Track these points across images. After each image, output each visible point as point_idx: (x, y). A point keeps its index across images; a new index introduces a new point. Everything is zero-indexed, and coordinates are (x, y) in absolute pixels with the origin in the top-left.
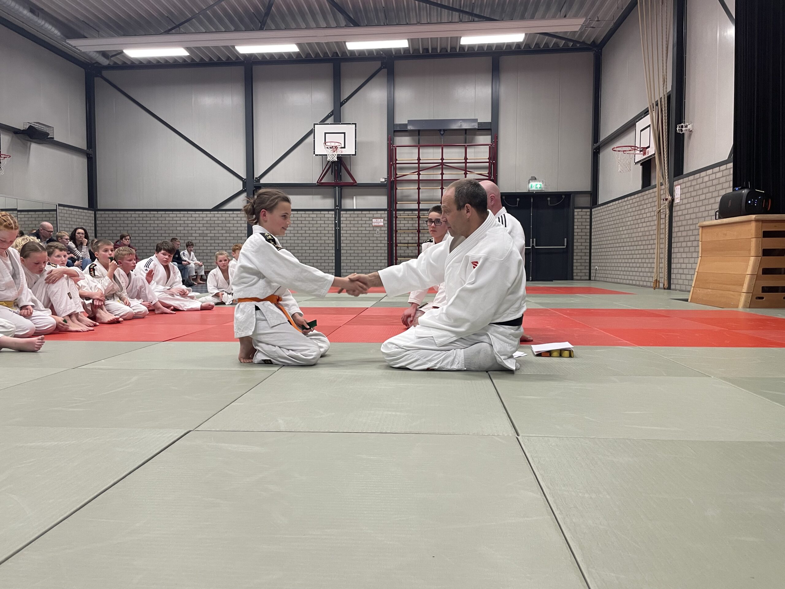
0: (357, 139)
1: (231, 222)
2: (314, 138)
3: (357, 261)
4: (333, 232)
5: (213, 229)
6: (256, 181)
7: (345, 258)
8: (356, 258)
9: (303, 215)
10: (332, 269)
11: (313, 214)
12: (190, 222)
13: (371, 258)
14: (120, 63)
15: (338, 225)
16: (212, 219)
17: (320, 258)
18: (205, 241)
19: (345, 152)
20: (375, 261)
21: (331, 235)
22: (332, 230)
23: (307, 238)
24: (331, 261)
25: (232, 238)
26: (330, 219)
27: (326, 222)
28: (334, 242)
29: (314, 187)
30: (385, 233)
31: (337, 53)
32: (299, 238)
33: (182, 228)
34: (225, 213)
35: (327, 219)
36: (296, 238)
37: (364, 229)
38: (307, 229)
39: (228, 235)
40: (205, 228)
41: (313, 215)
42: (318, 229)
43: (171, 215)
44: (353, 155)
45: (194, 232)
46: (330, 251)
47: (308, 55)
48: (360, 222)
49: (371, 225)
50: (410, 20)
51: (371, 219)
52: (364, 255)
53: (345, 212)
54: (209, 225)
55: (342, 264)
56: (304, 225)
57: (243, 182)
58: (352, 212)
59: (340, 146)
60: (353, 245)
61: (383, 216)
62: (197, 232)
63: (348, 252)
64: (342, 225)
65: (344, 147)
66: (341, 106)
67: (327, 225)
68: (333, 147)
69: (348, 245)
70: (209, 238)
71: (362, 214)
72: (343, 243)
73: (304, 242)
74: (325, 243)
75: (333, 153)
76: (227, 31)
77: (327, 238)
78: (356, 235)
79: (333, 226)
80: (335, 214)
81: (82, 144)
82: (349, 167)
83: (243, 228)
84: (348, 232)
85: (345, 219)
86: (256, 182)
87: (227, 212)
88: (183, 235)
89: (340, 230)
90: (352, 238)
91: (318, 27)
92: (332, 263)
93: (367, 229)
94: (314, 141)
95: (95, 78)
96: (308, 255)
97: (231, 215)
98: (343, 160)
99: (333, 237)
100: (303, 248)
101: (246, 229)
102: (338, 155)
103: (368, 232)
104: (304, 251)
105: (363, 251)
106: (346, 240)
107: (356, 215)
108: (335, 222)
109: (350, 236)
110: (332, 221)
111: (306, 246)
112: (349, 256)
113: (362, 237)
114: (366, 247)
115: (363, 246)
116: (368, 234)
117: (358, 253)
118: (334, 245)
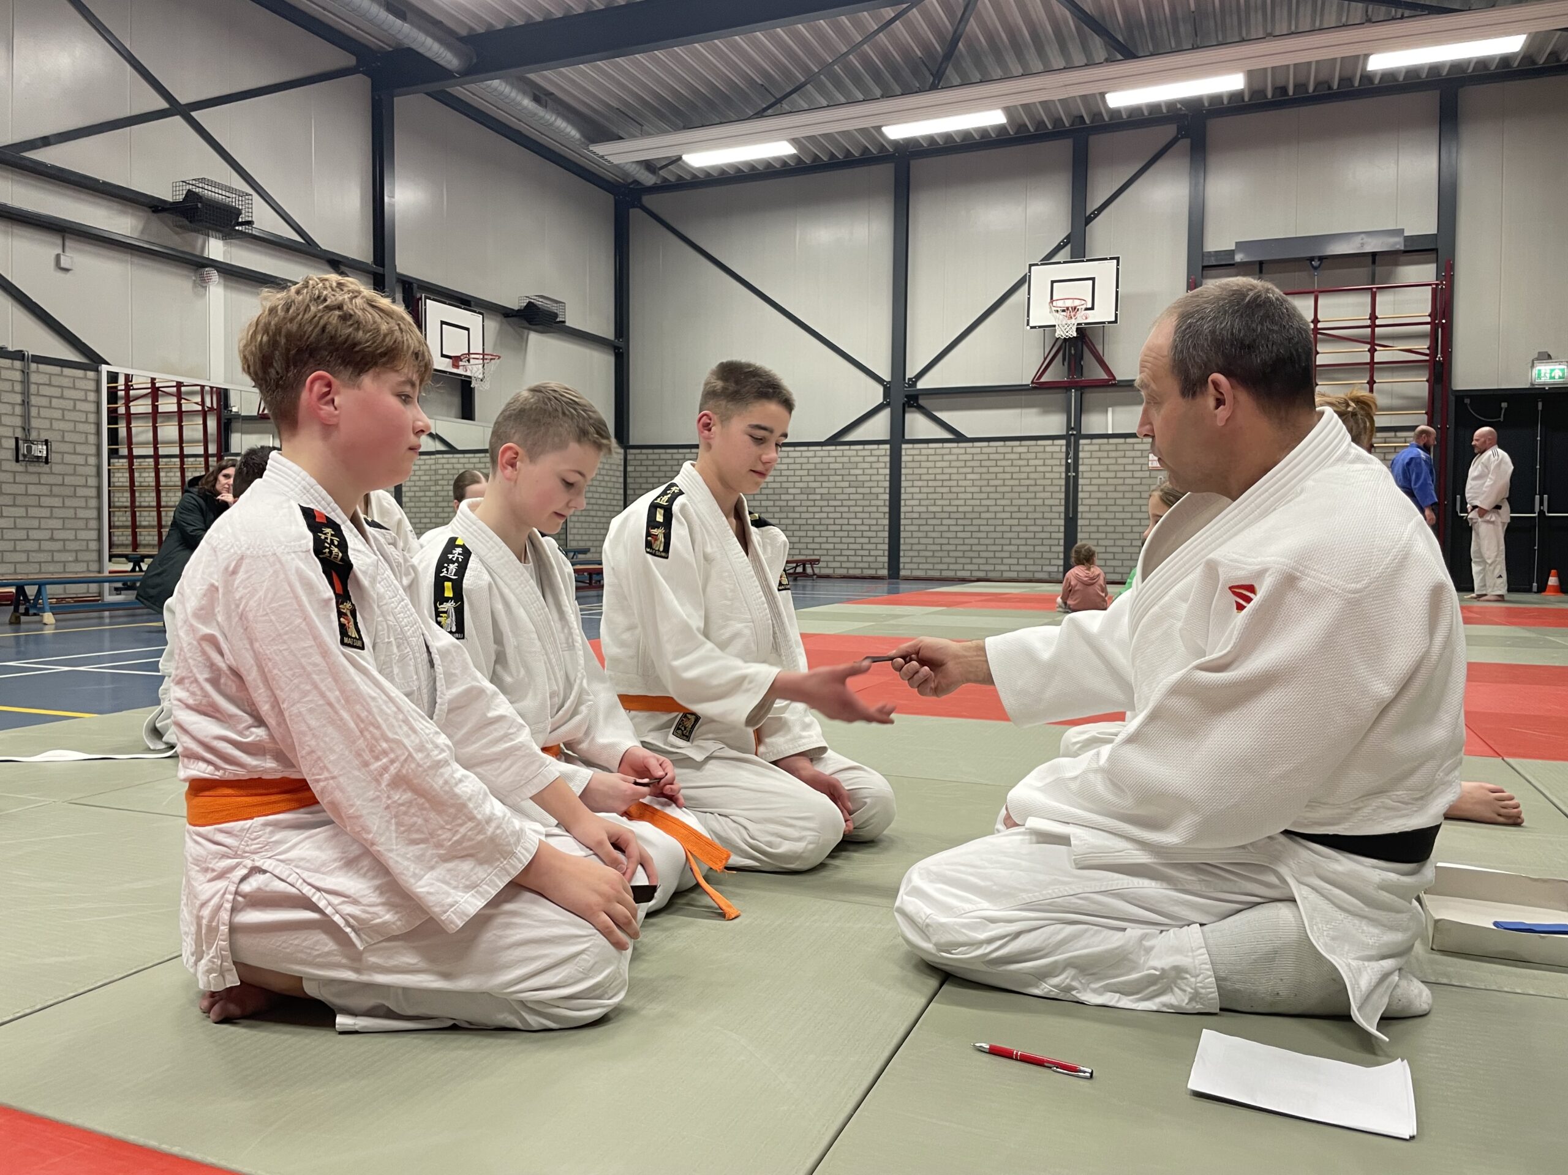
0: (1119, 290)
1: (860, 465)
2: (1029, 294)
4: (1063, 482)
6: (908, 384)
8: (1110, 536)
9: (1001, 450)
10: (1058, 558)
11: (1021, 446)
14: (672, 179)
15: (1072, 468)
16: (824, 460)
17: (1032, 535)
18: (812, 503)
19: (1093, 317)
21: (1057, 489)
22: (1060, 478)
23: (1007, 496)
24: (1056, 542)
25: (861, 496)
26: (1055, 455)
27: (1048, 462)
28: (1063, 502)
29: (1023, 393)
31: (1082, 117)
32: (991, 496)
34: (850, 449)
35: (1050, 455)
36: (984, 496)
37: (1130, 474)
38: (1008, 476)
39: (853, 490)
40: (812, 478)
41: (1020, 448)
42: (1032, 476)
44: (1109, 322)
45: (791, 485)
46: (1055, 522)
47: (1022, 127)
48: (1120, 461)
49: (1145, 468)
50: (1248, 32)
51: (1145, 454)
52: (1128, 529)
53: (1088, 441)
54: (819, 472)
56: (1001, 469)
57: (885, 387)
58: (1105, 441)
59: (1084, 307)
60: (1104, 509)
62: (797, 485)
63: (1094, 522)
64: (1081, 468)
65: (1092, 308)
66: (1086, 225)
67: (1049, 469)
68: (1068, 308)
69: (1093, 509)
70: (819, 497)
71: (1125, 443)
72: (1082, 505)
73: (999, 502)
74: (1044, 504)
75: (1069, 322)
76: (869, 99)
77: (1048, 495)
78: (1112, 488)
79: (1063, 469)
80: (1068, 445)
81: (607, 330)
82: (1099, 348)
83: (881, 478)
84: (1094, 481)
85: (1088, 455)
86: (910, 386)
87: (853, 447)
88: (771, 491)
89: (1076, 478)
90: (1103, 495)
91: (1049, 70)
92: (1059, 545)
93: (1137, 474)
94: (1029, 299)
95: (631, 210)
96: (1007, 529)
97: (860, 453)
98: (1088, 332)
99: (1061, 492)
100: (999, 515)
101: (888, 478)
102: (1078, 324)
103: (1138, 481)
104: (1000, 522)
105: (1126, 522)
106: (1090, 498)
107: (1113, 447)
108: (1067, 462)
109: (1099, 491)
110: (1061, 459)
111: (1004, 512)
112: (1096, 531)
113: (1124, 492)
114: (1132, 512)
115: (1125, 510)
116: (1138, 486)
117: (1115, 526)
118: (1062, 509)
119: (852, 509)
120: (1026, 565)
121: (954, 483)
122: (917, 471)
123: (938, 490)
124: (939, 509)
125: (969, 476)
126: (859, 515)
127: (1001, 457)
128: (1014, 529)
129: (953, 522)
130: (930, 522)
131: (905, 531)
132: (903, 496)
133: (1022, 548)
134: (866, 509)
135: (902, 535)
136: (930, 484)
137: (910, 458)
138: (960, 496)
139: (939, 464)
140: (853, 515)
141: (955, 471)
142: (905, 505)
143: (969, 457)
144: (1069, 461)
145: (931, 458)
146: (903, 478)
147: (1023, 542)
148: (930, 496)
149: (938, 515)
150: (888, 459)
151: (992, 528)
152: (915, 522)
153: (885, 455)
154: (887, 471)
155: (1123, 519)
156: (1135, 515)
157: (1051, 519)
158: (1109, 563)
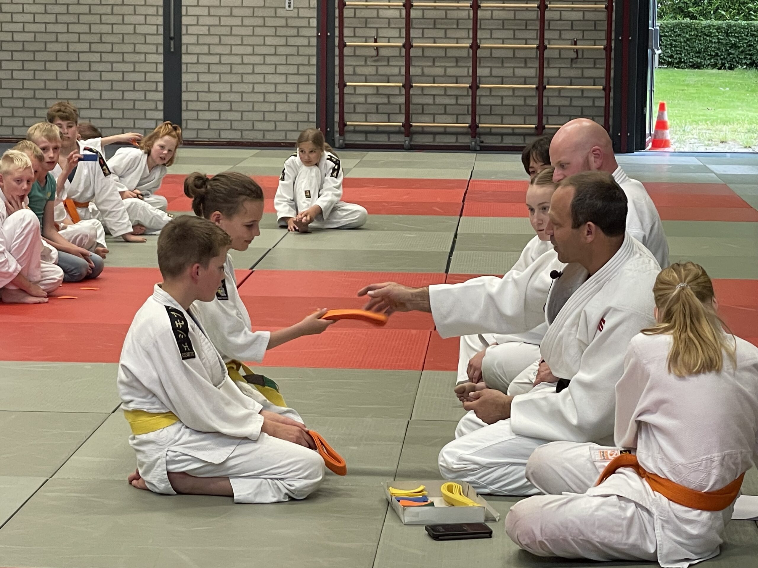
3: (227, 88)
7: (193, 77)
8: (225, 78)
10: (156, 109)
13: (269, 78)
17: (119, 76)
20: (280, 88)
21: (152, 11)
23: (83, 19)
24: (153, 86)
28: (161, 30)
30: (309, 7)
32: (61, 18)
36: (52, 18)
46: (150, 58)
52: (249, 69)
55: (185, 96)
60: (216, 40)
63: (204, 59)
69: (202, 40)
72: (187, 34)
73: (73, 28)
77: (141, 19)
78: (226, 11)
84: (203, 1)
90: (215, 21)
92: (156, 91)
96: (86, 67)
99: (157, 15)
100: (72, 48)
103: (261, 3)
104: (74, 57)
105: (246, 60)
106: (197, 24)
109: (209, 15)
111: (79, 42)
112: (207, 71)
113: (242, 17)
114: (253, 46)
115: (245, 43)
116: (260, 10)
117: (231, 64)
118: (160, 39)
120: (112, 119)
128: (94, 67)
129: (7, 56)
133: (106, 95)
138: (16, 18)
147: (107, 86)
151: (63, 66)
155: (242, 55)
156: (258, 50)
157: (145, 53)
158: (224, 116)
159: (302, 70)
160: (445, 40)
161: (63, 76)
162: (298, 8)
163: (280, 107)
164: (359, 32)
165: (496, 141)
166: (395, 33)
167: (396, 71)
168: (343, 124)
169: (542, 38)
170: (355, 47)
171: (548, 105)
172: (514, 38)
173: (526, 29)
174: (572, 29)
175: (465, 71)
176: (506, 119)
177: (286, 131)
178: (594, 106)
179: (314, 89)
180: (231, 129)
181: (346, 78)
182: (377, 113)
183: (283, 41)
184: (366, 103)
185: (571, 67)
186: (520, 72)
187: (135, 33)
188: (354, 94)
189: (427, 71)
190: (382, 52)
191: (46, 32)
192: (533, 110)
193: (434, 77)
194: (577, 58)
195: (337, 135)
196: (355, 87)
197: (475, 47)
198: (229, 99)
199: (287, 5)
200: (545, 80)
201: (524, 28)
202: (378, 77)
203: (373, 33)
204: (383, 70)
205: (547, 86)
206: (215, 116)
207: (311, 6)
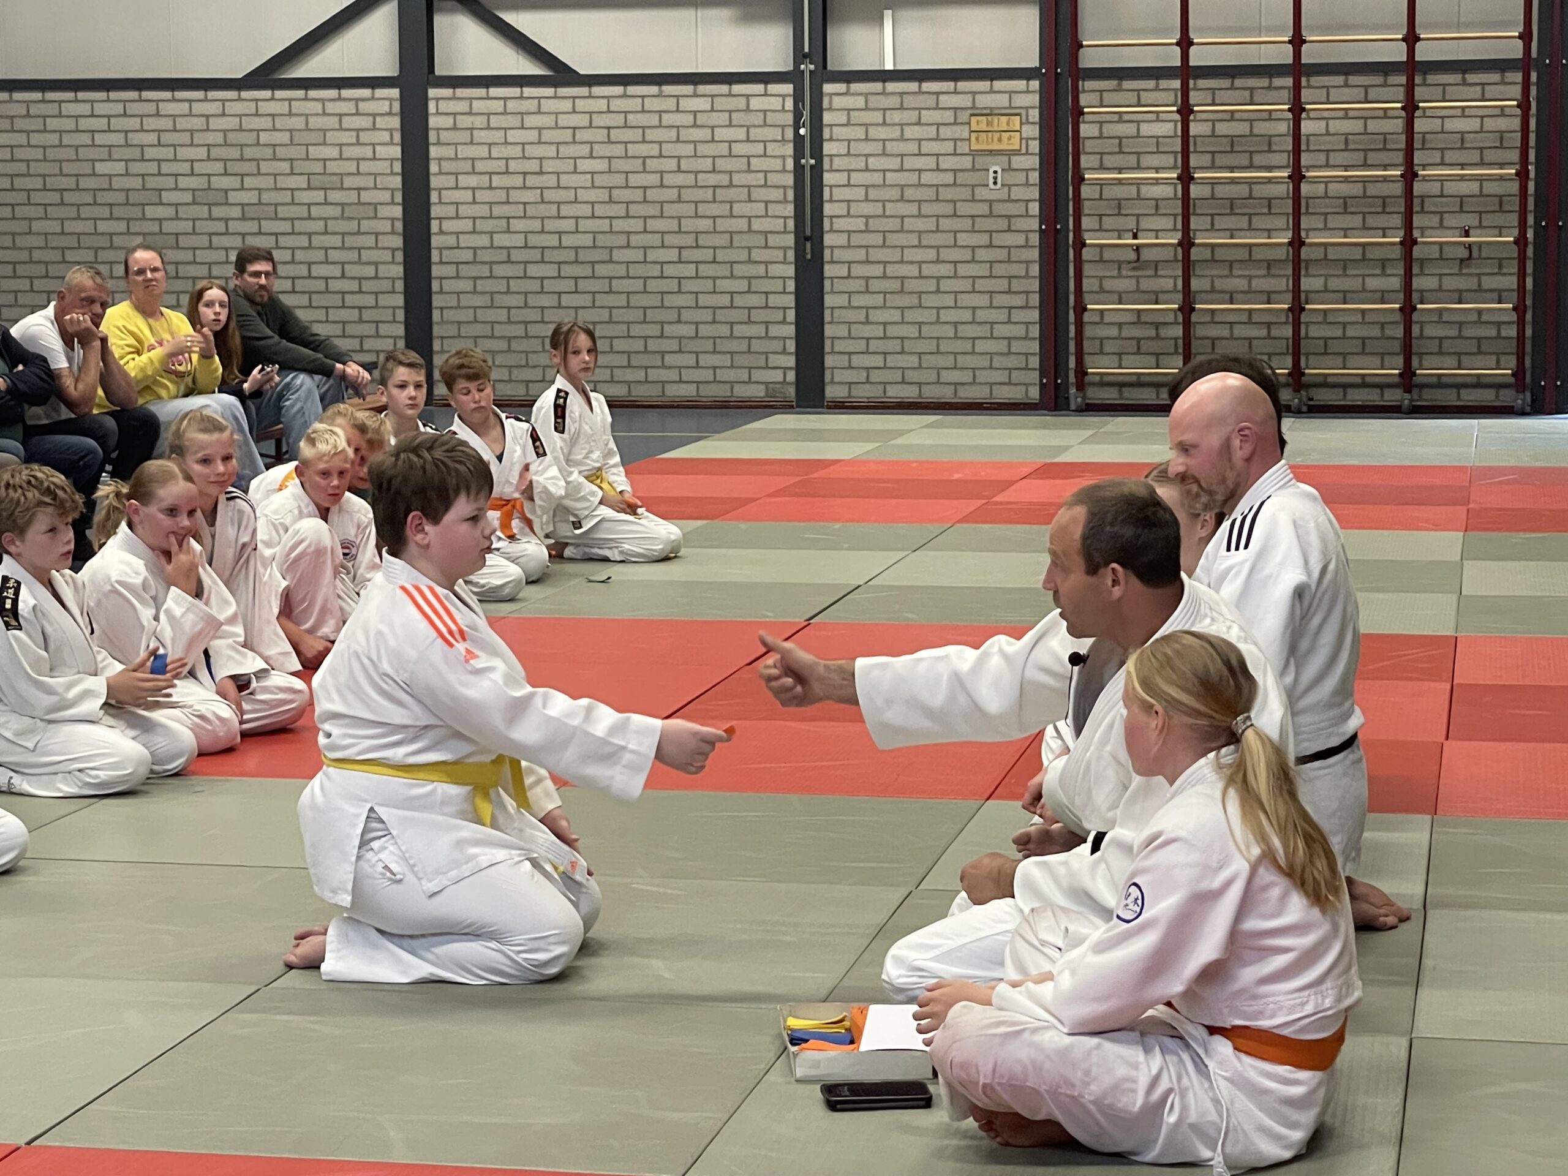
1: (331, 137)
3: (896, 316)
4: (789, 180)
5: (250, 167)
7: (842, 300)
8: (892, 300)
9: (652, 104)
10: (784, 352)
11: (695, 95)
12: (152, 138)
13: (964, 300)
15: (809, 148)
16: (246, 123)
17: (725, 300)
18: (220, 227)
20: (981, 315)
21: (777, 195)
22: (784, 170)
23: (669, 209)
24: (779, 315)
25: (336, 211)
26: (771, 118)
27: (755, 133)
28: (791, 224)
30: (1027, 184)
32: (634, 210)
33: (120, 168)
34: (306, 99)
35: (758, 119)
36: (620, 210)
37: (931, 163)
38: (672, 164)
39: (319, 196)
40: (218, 167)
41: (695, 101)
42: (721, 164)
43: (68, 109)
45: (170, 182)
46: (774, 269)
49: (962, 148)
51: (964, 116)
52: (931, 285)
53: (841, 87)
54: (235, 153)
55: (829, 330)
56: (654, 150)
58: (877, 86)
60: (878, 239)
61: (1020, 101)
62: (183, 182)
63: (859, 270)
64: (828, 148)
67: (759, 149)
69: (856, 239)
70: (236, 212)
71: (920, 92)
72: (831, 231)
73: (653, 224)
77: (760, 208)
78: (894, 193)
79: (789, 149)
80: (798, 97)
83: (384, 167)
84: (856, 178)
85: (841, 117)
87: (313, 93)
88: (120, 198)
89: (817, 171)
90: (876, 209)
92: (784, 322)
93: (947, 163)
96: (673, 285)
97: (331, 107)
99: (785, 201)
100: (652, 256)
101: (398, 167)
103: (948, 178)
104: (655, 271)
105: (927, 270)
106: (848, 215)
107: (893, 102)
108: (796, 132)
109: (867, 200)
110: (783, 127)
111: (663, 246)
112: (863, 289)
113: (919, 201)
114: (938, 248)
115: (924, 243)
116: (948, 189)
117: (902, 278)
118: (790, 240)
119: (317, 241)
121: (552, 180)
122: (465, 151)
123: (515, 196)
124: (518, 240)
125: (583, 165)
126: (334, 255)
127: (654, 120)
128: (687, 286)
129: (551, 270)
130: (500, 270)
131: (441, 292)
132: (435, 211)
133: (704, 330)
134: (350, 241)
135: (437, 301)
136: (497, 181)
137: (448, 122)
138: (566, 210)
139: (514, 136)
140: (320, 255)
141: (551, 151)
142: (441, 232)
143: (581, 120)
144: (802, 131)
145: (494, 121)
146: (434, 168)
147: (707, 316)
148: (497, 211)
149: (516, 256)
150: (395, 122)
151: (638, 285)
152: (465, 270)
153: (390, 114)
154: (397, 152)
155: (920, 263)
156: (945, 254)
157: (767, 263)
158: (891, 361)
159: (1016, 285)
160: (1248, 234)
161: (637, 300)
162: (1010, 186)
163: (981, 346)
164: (1108, 222)
165: (1334, 397)
166: (1166, 223)
167: (1168, 284)
168: (1081, 372)
169: (1408, 226)
170: (1102, 246)
171: (1421, 337)
172: (1365, 228)
173: (1384, 212)
174: (1461, 211)
175: (1282, 283)
176: (1352, 360)
177: (991, 384)
178: (1499, 336)
179: (1035, 315)
180: (903, 382)
181: (1087, 297)
182: (1138, 352)
183: (984, 239)
184: (1119, 338)
185: (1461, 274)
186: (1373, 283)
187: (750, 230)
188: (1101, 322)
189: (1219, 284)
190: (1146, 255)
191: (611, 232)
192: (1397, 346)
193: (1231, 294)
194: (1470, 258)
195: (1073, 390)
196: (1102, 311)
197: (1297, 243)
198: (901, 334)
199: (991, 181)
200: (1415, 296)
201: (1380, 210)
202: (1140, 295)
203: (1131, 223)
204: (1146, 284)
205: (1419, 306)
206: (878, 361)
207: (1031, 182)
